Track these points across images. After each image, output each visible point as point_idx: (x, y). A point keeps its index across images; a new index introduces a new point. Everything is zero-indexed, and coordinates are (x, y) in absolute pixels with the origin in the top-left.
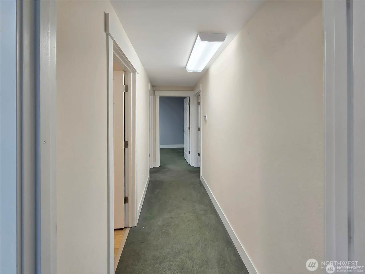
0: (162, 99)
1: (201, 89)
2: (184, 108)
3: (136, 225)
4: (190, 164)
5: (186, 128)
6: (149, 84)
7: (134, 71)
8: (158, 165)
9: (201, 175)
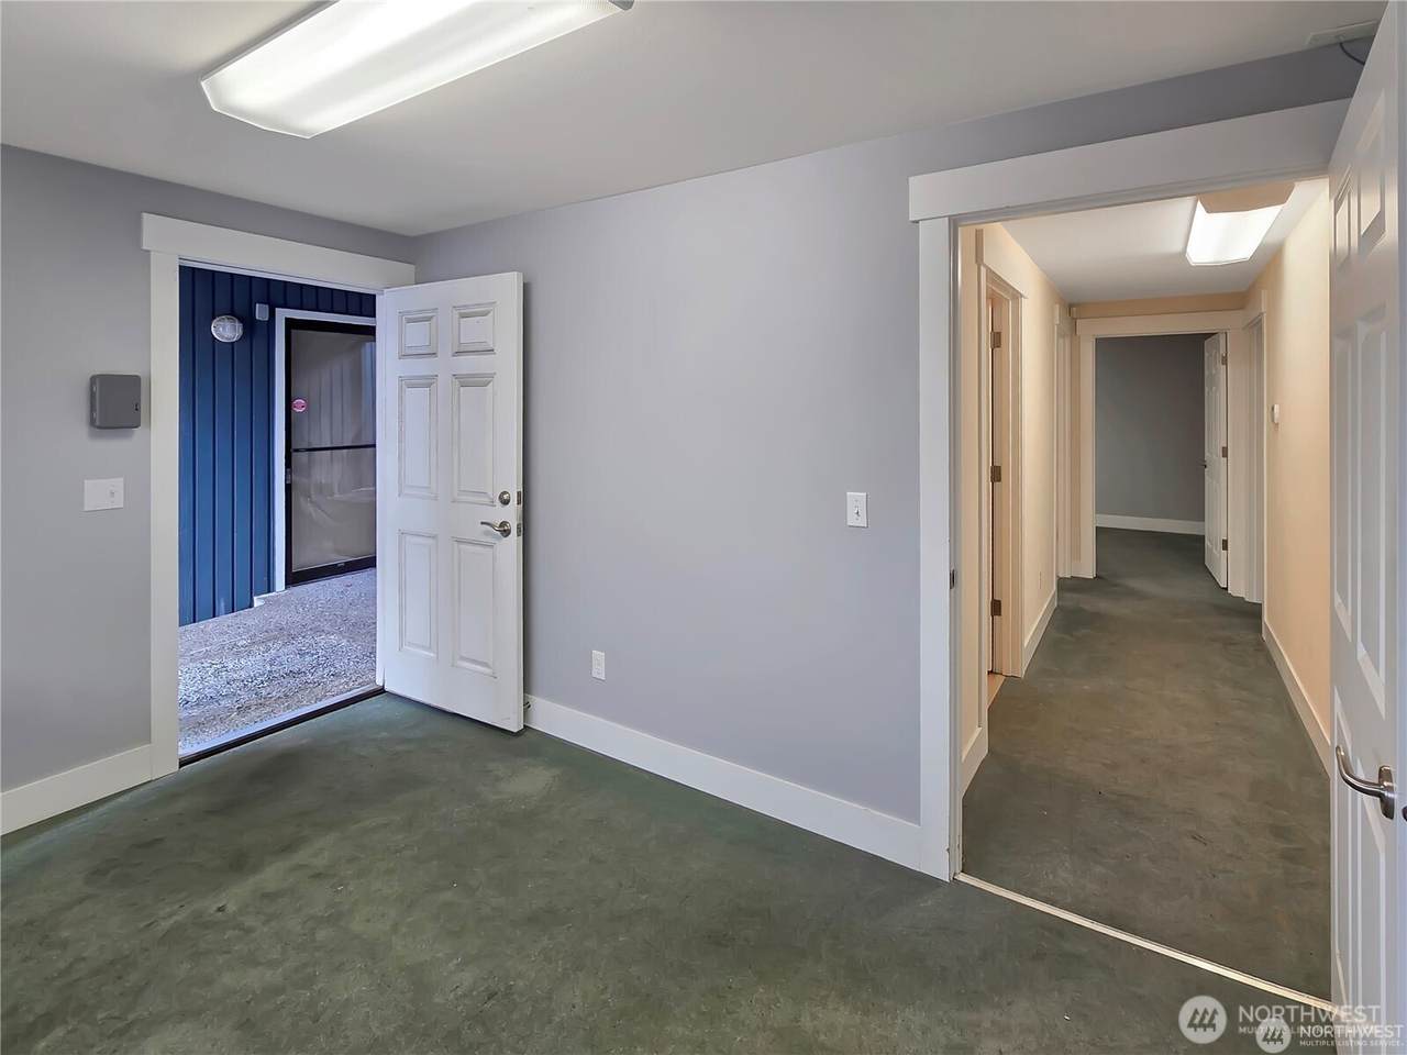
0: (1105, 346)
1: (1263, 310)
2: (1206, 373)
3: (1021, 673)
4: (1227, 589)
5: (1212, 453)
6: (1057, 306)
7: (1017, 296)
8: (1088, 571)
9: (1265, 618)
